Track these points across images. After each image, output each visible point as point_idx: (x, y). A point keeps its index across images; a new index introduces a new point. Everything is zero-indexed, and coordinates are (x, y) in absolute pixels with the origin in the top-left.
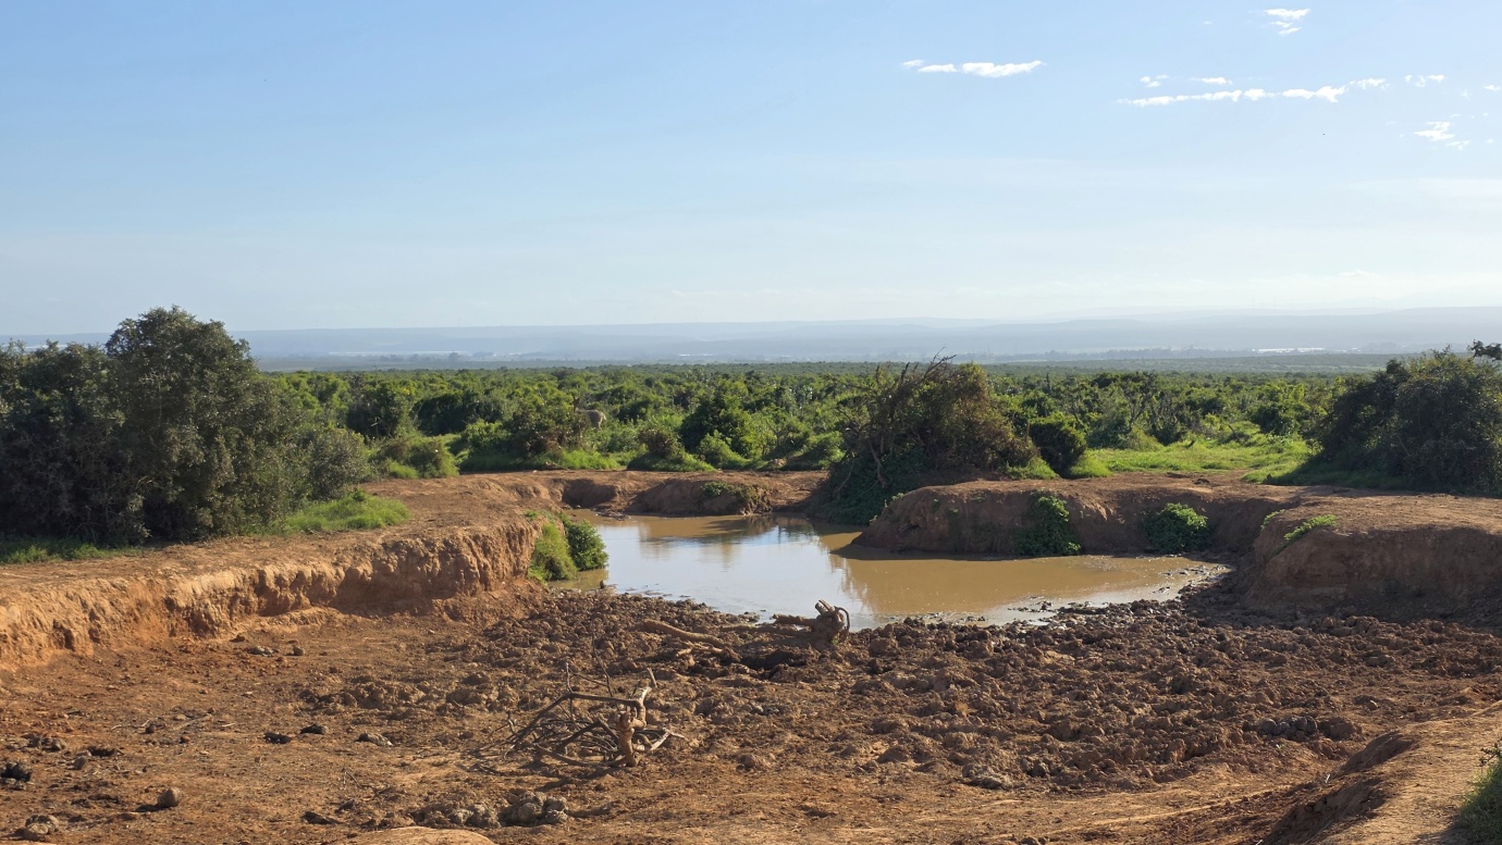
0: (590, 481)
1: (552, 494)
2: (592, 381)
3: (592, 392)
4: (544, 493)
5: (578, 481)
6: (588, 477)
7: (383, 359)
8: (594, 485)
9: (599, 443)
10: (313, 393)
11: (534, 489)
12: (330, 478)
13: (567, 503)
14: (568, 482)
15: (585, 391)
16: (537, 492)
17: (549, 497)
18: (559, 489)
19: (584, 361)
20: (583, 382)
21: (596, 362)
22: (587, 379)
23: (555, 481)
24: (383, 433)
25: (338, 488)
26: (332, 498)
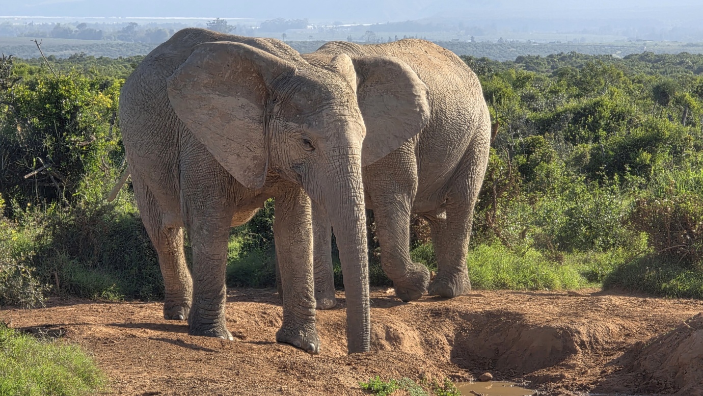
0: (518, 316)
1: (429, 344)
2: (529, 89)
3: (529, 115)
4: (411, 341)
5: (489, 314)
6: (513, 308)
7: (60, 32)
8: (524, 326)
9: (538, 230)
11: (388, 330)
13: (461, 366)
14: (466, 316)
15: (510, 111)
16: (394, 338)
17: (420, 352)
18: (444, 333)
19: (512, 45)
20: (510, 89)
21: (541, 47)
22: (519, 83)
23: (436, 314)
24: (51, 195)
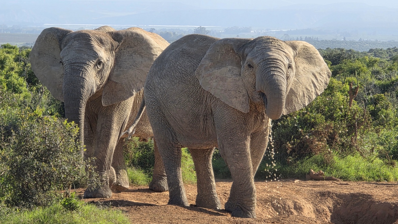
0: (369, 196)
1: (318, 212)
2: (376, 68)
3: (376, 82)
4: (308, 210)
5: (353, 195)
6: (366, 192)
8: (373, 202)
9: (381, 148)
10: (20, 74)
11: (295, 204)
12: (35, 179)
14: (340, 196)
15: (365, 80)
16: (298, 208)
17: (313, 216)
18: (327, 206)
19: (367, 42)
20: (365, 68)
21: (383, 43)
22: (370, 64)
23: (323, 195)
25: (45, 191)
26: (37, 204)
